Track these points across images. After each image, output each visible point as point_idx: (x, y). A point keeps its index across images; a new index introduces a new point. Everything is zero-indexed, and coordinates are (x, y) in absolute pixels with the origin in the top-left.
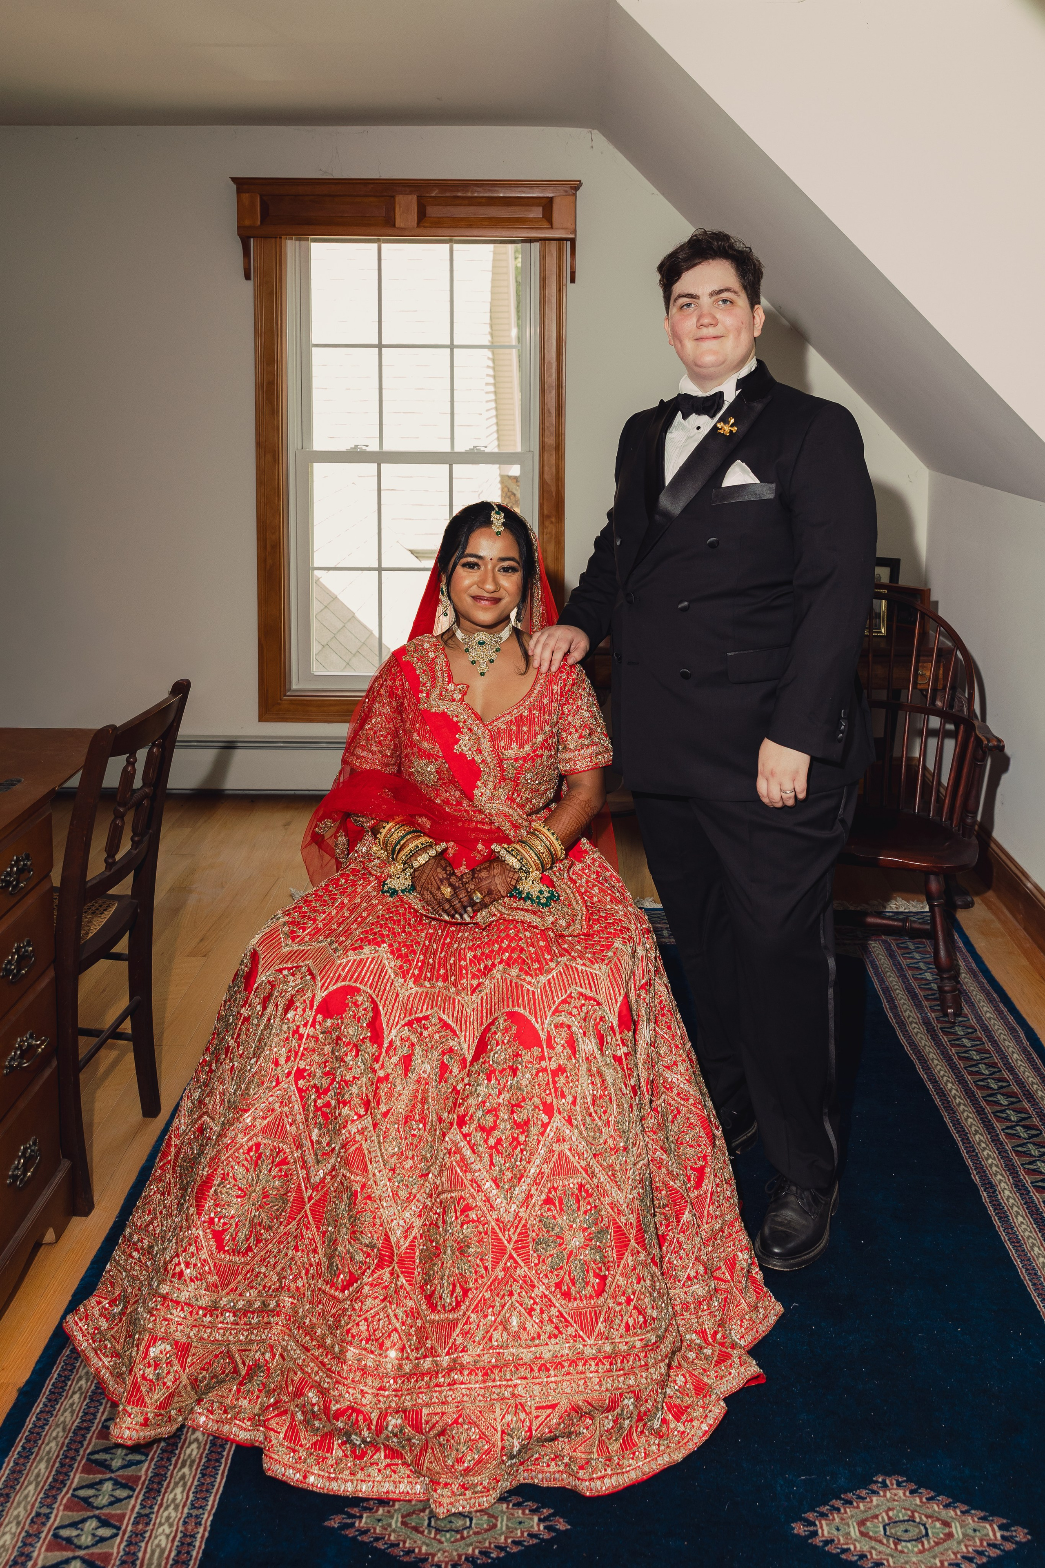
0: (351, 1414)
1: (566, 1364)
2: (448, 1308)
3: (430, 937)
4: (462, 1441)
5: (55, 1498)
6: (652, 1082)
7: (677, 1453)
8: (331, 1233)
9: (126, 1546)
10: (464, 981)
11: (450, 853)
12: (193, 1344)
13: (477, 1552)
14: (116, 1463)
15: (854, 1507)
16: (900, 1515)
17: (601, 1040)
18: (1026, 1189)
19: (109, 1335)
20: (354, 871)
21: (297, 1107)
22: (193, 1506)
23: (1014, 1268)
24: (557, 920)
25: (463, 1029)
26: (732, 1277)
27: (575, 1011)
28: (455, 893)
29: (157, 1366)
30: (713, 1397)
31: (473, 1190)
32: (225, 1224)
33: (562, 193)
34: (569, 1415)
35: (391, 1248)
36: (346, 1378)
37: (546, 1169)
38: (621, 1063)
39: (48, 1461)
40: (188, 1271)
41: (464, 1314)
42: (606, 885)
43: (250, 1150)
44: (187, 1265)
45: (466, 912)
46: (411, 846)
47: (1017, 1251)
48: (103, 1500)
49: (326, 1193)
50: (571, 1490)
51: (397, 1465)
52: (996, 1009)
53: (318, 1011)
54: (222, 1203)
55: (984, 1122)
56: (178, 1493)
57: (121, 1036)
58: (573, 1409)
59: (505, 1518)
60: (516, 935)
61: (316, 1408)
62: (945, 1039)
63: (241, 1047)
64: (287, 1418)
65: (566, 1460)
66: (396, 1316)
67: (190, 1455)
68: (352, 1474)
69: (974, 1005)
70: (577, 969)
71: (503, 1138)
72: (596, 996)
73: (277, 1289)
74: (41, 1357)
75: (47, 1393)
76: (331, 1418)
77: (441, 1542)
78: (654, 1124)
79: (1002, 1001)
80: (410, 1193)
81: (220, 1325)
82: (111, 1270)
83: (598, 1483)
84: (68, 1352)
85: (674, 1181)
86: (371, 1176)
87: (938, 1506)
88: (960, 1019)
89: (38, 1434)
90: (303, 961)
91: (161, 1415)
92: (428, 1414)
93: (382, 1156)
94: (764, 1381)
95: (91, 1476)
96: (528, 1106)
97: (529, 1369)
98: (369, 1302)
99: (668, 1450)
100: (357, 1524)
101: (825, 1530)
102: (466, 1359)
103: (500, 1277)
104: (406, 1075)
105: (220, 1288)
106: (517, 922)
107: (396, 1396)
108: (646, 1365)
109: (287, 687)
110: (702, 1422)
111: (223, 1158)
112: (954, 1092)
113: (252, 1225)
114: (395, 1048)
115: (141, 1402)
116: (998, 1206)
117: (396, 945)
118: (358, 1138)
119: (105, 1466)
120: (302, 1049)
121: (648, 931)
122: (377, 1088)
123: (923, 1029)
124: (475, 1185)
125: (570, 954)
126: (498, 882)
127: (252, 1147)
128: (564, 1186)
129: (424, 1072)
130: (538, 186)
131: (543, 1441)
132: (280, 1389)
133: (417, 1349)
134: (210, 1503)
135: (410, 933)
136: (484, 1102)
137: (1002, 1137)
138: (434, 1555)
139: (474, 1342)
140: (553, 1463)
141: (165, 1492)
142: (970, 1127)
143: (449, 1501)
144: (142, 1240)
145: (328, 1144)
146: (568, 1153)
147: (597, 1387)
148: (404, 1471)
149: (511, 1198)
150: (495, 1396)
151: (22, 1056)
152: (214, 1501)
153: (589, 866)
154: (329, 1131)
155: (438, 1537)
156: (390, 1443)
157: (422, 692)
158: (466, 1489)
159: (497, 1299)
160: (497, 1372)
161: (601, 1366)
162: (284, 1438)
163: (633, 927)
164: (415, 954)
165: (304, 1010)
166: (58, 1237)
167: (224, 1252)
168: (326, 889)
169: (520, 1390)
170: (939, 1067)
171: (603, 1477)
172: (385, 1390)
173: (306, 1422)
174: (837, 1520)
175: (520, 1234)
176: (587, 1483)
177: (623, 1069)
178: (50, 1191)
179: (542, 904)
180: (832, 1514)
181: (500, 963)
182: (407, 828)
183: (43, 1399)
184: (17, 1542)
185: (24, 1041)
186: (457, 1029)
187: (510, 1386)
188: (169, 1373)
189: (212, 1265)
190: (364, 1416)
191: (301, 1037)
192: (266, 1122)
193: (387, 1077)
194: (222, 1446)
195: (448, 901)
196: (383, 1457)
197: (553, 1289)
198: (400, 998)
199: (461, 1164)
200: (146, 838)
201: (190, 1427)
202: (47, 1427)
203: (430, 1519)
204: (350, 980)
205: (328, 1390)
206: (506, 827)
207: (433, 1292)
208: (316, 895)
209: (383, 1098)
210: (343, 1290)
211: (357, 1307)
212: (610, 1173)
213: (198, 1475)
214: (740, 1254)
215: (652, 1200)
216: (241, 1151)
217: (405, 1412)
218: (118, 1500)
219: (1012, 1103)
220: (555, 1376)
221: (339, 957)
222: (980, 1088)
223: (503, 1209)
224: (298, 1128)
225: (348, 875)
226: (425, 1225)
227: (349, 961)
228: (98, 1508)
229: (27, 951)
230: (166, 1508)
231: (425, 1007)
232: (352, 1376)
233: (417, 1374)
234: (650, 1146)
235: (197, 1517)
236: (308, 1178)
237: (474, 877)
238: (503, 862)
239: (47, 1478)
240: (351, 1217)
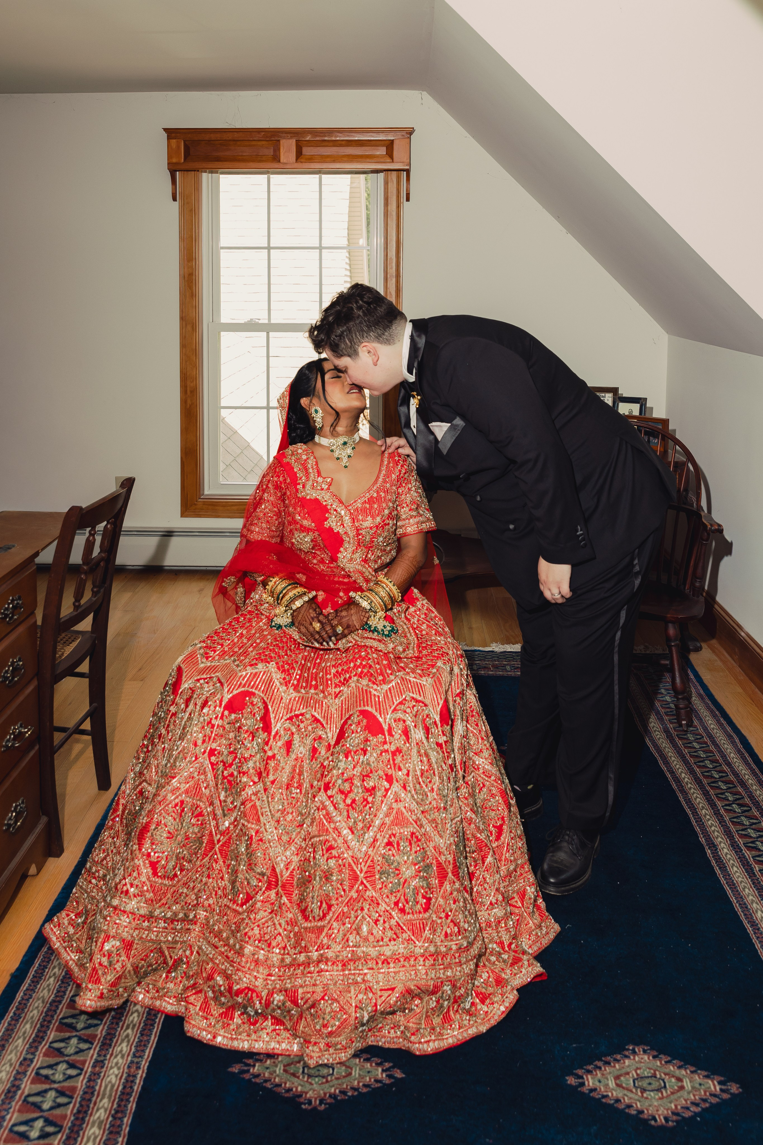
0: (248, 993)
1: (402, 960)
2: (317, 918)
3: (305, 658)
4: (327, 1012)
5: (37, 1048)
6: (465, 763)
7: (482, 1026)
8: (234, 866)
9: (88, 1081)
10: (329, 689)
11: (320, 598)
12: (136, 942)
13: (337, 1091)
14: (80, 1026)
15: (611, 1066)
16: (646, 1073)
17: (427, 730)
18: (740, 848)
19: (75, 938)
20: (250, 612)
21: (210, 776)
22: (134, 1056)
23: (730, 903)
24: (396, 646)
25: (329, 722)
26: (523, 905)
27: (408, 710)
28: (323, 627)
29: (110, 955)
30: (509, 987)
31: (335, 835)
32: (158, 857)
33: (400, 137)
34: (404, 996)
35: (277, 876)
36: (244, 967)
37: (387, 821)
38: (442, 748)
39: (32, 1023)
40: (132, 889)
41: (329, 922)
42: (432, 622)
43: (176, 805)
44: (132, 885)
45: (331, 640)
46: (291, 594)
47: (732, 891)
48: (71, 1050)
49: (230, 838)
50: (405, 1051)
51: (280, 1030)
52: (718, 722)
53: (226, 708)
54: (157, 842)
55: (708, 801)
56: (124, 1047)
57: (83, 732)
58: (407, 991)
59: (358, 1069)
60: (367, 656)
61: (222, 988)
62: (680, 743)
63: (170, 734)
64: (202, 996)
65: (402, 1028)
66: (280, 924)
67: (132, 1021)
68: (248, 1036)
69: (701, 719)
70: (410, 681)
71: (357, 799)
72: (423, 700)
73: (195, 905)
74: (26, 953)
75: (31, 977)
76: (233, 995)
77: (311, 1084)
78: (465, 793)
79: (722, 717)
80: (290, 838)
81: (155, 929)
82: (76, 893)
83: (425, 1045)
84: (46, 950)
85: (480, 834)
86: (262, 825)
87: (673, 1067)
88: (691, 729)
89: (25, 1004)
90: (214, 674)
91: (112, 991)
92: (303, 993)
93: (270, 811)
94: (546, 978)
95: (62, 1034)
96: (374, 775)
97: (375, 962)
98: (261, 914)
99: (476, 1024)
100: (251, 1070)
101: (590, 1082)
102: (330, 954)
103: (354, 897)
104: (288, 755)
105: (155, 902)
106: (367, 647)
107: (280, 980)
108: (460, 962)
109: (201, 492)
110: (501, 1005)
111: (157, 811)
112: (686, 779)
113: (178, 858)
114: (280, 736)
115: (98, 981)
116: (719, 860)
117: (281, 664)
118: (253, 798)
119: (72, 1027)
120: (213, 735)
121: (462, 656)
122: (267, 763)
123: (664, 735)
124: (336, 832)
125: (405, 670)
126: (354, 619)
127: (178, 803)
128: (400, 833)
129: (301, 753)
130: (383, 132)
131: (385, 1014)
132: (198, 974)
133: (295, 947)
134: (147, 1054)
135: (291, 656)
136: (343, 774)
137: (722, 811)
138: (306, 1093)
139: (336, 942)
140: (393, 1031)
141: (115, 1046)
142: (699, 804)
143: (317, 1055)
144: (98, 871)
145: (232, 803)
146: (404, 810)
147: (424, 977)
148: (285, 1034)
149: (362, 841)
150: (350, 981)
151: (14, 739)
152: (149, 1052)
153: (420, 609)
154: (232, 793)
155: (310, 1080)
156: (275, 1014)
157: (299, 484)
158: (330, 1047)
159: (352, 912)
160: (352, 963)
161: (427, 961)
162: (200, 1010)
163: (451, 652)
164: (294, 670)
165: (215, 707)
166: (39, 870)
167: (158, 877)
168: (230, 624)
169: (368, 977)
170: (675, 762)
171: (429, 1041)
172: (272, 976)
173: (215, 999)
174: (599, 1075)
175: (369, 867)
176: (417, 1045)
177: (443, 752)
178: (33, 837)
179: (386, 635)
180: (595, 1071)
181: (355, 676)
182: (288, 582)
183: (28, 981)
184: (10, 1077)
185: (16, 729)
186: (324, 723)
187: (362, 974)
188: (118, 961)
189: (149, 886)
190: (257, 994)
191: (213, 726)
192: (188, 785)
193: (274, 756)
194: (155, 1016)
195: (318, 633)
196: (270, 1024)
197: (393, 906)
198: (284, 701)
199: (327, 817)
200: (102, 590)
201: (132, 1002)
202: (31, 1000)
203: (303, 1068)
204: (248, 687)
205: (231, 975)
206: (360, 581)
207: (306, 907)
208: (223, 628)
209: (271, 771)
210: (242, 906)
211: (252, 917)
212: (433, 825)
213: (138, 1035)
214: (528, 888)
215: (465, 847)
216: (170, 806)
217: (286, 991)
218: (81, 1051)
219: (730, 788)
220: (394, 967)
221: (240, 670)
222: (706, 777)
223: (356, 850)
224: (210, 791)
225: (246, 615)
226: (301, 860)
227: (247, 674)
228: (67, 1056)
229: (18, 665)
230: (116, 1056)
231: (302, 706)
232: (248, 965)
233: (295, 964)
234: (463, 808)
235: (137, 1063)
236: (217, 826)
237: (337, 616)
238: (358, 605)
239: (32, 1034)
240: (248, 853)
